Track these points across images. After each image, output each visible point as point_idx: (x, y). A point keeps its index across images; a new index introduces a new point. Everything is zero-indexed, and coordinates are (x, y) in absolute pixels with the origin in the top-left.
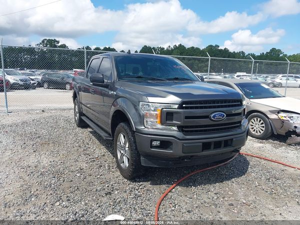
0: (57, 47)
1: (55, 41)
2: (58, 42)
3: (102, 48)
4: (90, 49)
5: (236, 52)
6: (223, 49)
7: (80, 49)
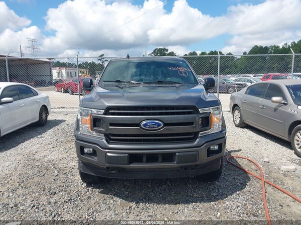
0: (166, 55)
1: (164, 49)
2: (167, 50)
3: (208, 52)
4: (196, 55)
7: (186, 55)
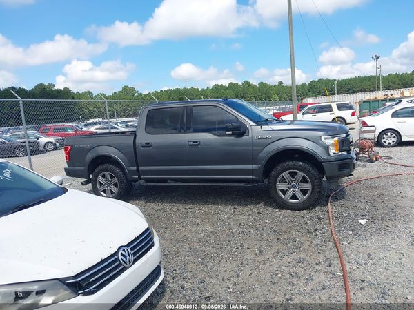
5: (81, 92)
6: (62, 89)
